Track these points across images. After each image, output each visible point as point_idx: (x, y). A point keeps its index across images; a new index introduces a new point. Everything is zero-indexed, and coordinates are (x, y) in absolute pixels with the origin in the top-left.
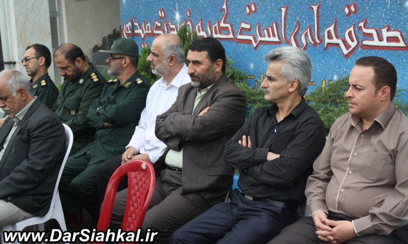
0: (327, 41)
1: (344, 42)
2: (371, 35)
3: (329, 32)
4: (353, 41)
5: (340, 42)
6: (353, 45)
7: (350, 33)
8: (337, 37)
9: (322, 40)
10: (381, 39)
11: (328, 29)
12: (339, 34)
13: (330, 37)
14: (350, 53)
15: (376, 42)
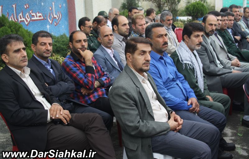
0: (20, 20)
1: (26, 19)
2: (34, 16)
3: (20, 16)
4: (28, 18)
5: (24, 19)
6: (29, 20)
7: (27, 16)
8: (23, 18)
9: (18, 20)
10: (37, 17)
11: (19, 15)
12: (24, 16)
13: (21, 18)
14: (28, 24)
15: (36, 18)
